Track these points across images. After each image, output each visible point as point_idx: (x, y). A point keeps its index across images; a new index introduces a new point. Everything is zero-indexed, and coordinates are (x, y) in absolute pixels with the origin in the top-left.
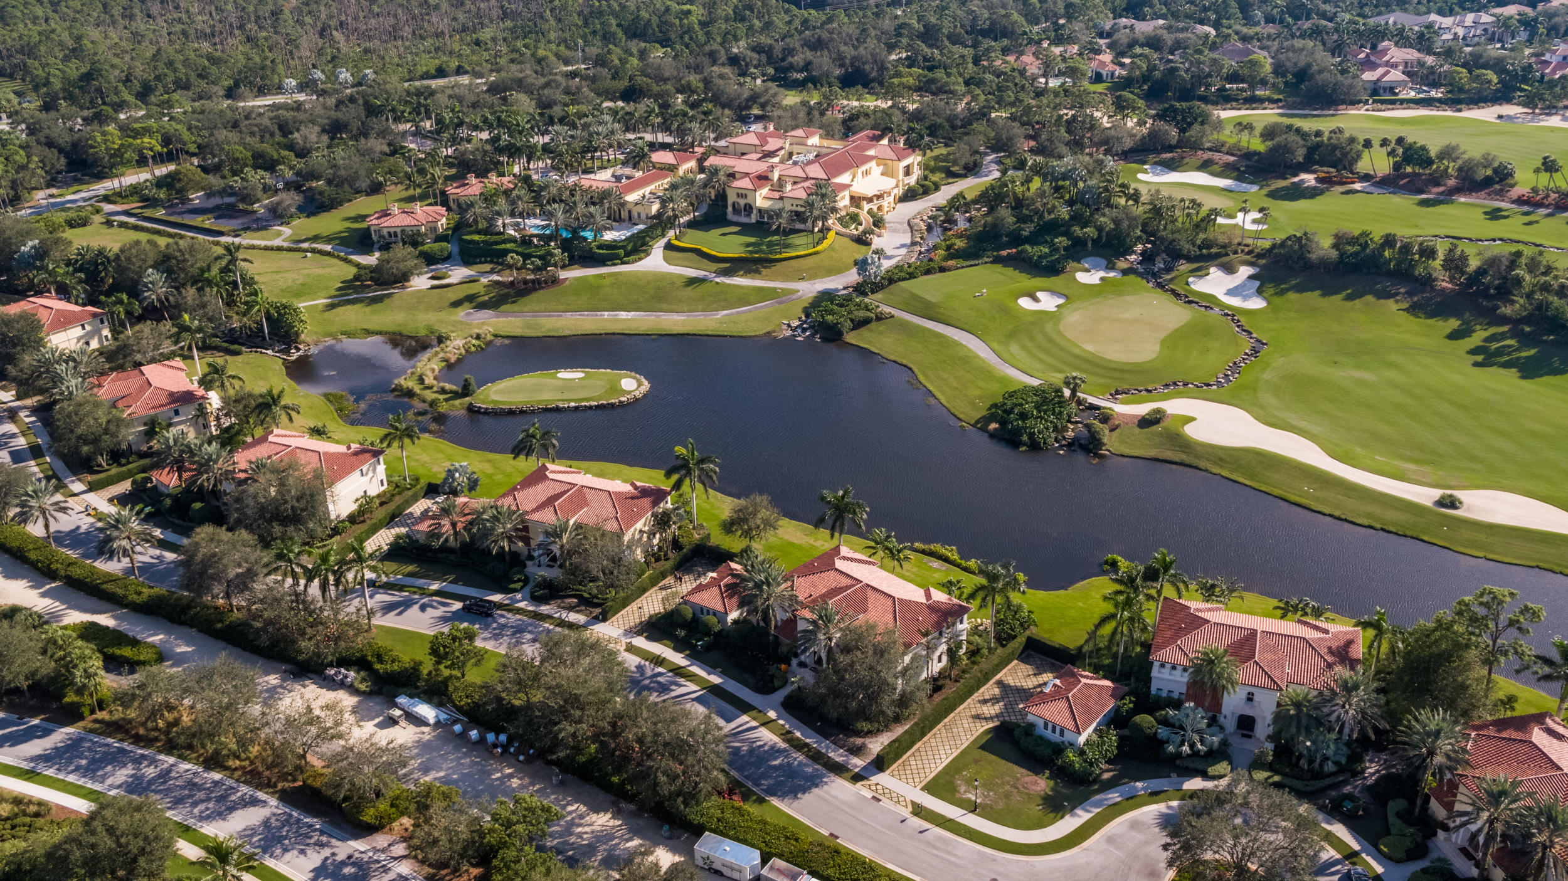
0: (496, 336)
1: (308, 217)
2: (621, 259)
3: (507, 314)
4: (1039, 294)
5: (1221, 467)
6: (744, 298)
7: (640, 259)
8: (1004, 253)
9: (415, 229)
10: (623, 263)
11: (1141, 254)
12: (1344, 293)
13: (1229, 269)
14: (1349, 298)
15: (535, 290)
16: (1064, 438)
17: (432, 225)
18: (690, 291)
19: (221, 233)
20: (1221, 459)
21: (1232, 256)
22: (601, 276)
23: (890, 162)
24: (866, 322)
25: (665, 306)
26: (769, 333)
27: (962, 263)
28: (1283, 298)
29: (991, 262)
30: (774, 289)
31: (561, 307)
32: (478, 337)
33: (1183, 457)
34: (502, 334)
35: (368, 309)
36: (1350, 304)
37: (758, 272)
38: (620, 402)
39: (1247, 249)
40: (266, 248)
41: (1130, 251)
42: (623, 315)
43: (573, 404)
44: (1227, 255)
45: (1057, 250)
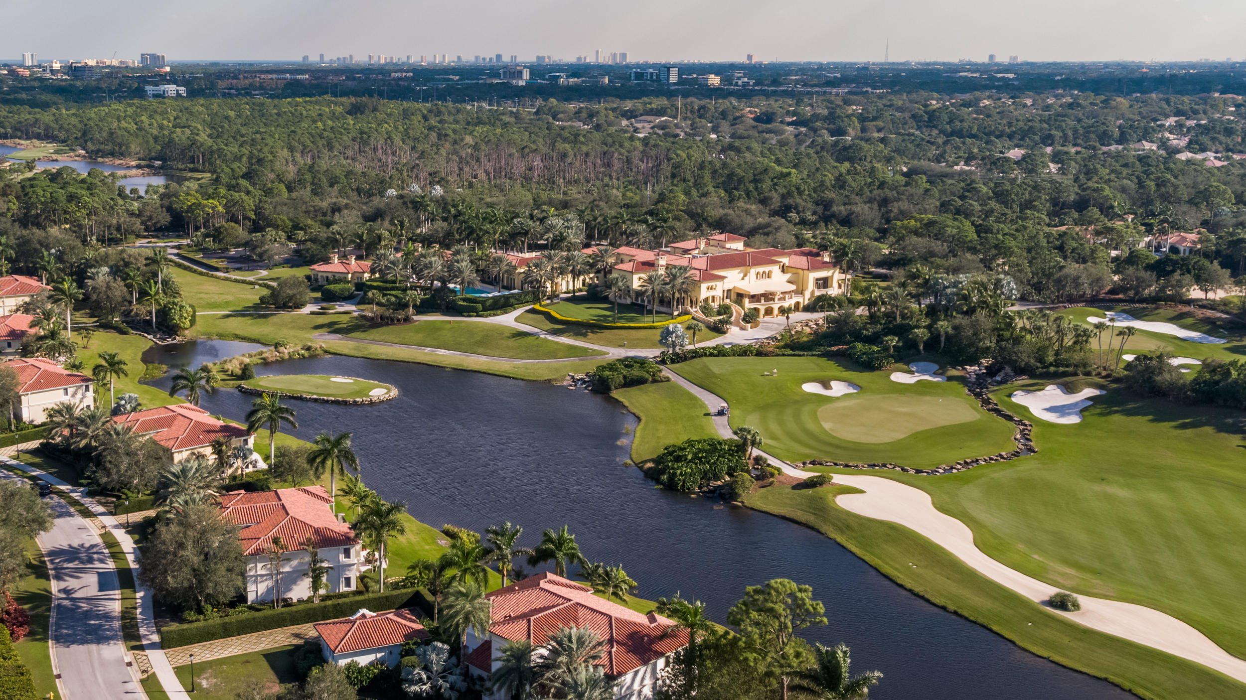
0: (326, 352)
1: (291, 267)
2: (477, 312)
3: (352, 339)
4: (833, 383)
5: (842, 532)
6: (553, 353)
7: (495, 315)
8: (835, 348)
9: (343, 276)
10: (478, 316)
11: (986, 368)
12: (1181, 421)
13: (1069, 389)
14: (1184, 426)
15: (387, 324)
16: (708, 485)
17: (359, 275)
18: (512, 343)
19: (217, 269)
20: (848, 527)
21: (1081, 377)
22: (450, 322)
23: (801, 272)
24: (640, 381)
25: (481, 350)
26: (549, 380)
27: (789, 352)
28: (1103, 419)
29: (818, 356)
30: (587, 349)
31: (396, 340)
32: (308, 349)
33: (811, 519)
34: (331, 350)
35: (250, 322)
36: (1179, 432)
37: (585, 335)
38: (355, 402)
39: (1104, 373)
40: (236, 281)
41: (974, 361)
42: (442, 352)
43: (315, 396)
44: (1075, 374)
45: (886, 349)
